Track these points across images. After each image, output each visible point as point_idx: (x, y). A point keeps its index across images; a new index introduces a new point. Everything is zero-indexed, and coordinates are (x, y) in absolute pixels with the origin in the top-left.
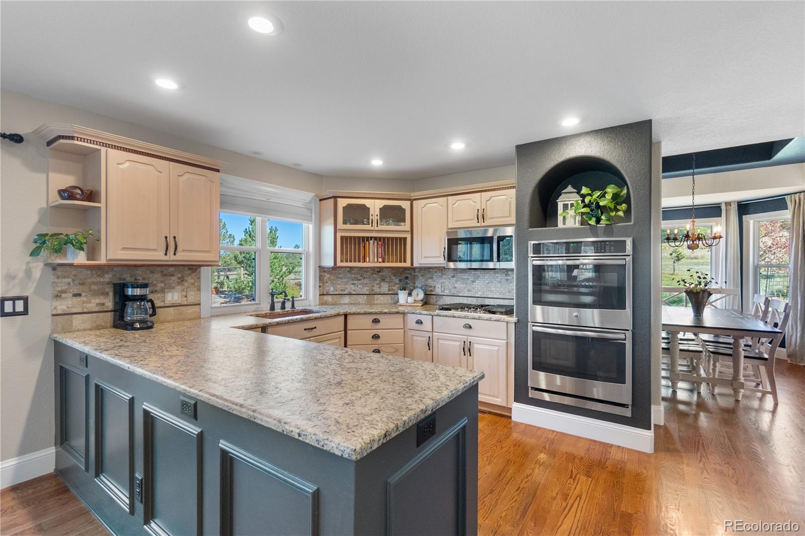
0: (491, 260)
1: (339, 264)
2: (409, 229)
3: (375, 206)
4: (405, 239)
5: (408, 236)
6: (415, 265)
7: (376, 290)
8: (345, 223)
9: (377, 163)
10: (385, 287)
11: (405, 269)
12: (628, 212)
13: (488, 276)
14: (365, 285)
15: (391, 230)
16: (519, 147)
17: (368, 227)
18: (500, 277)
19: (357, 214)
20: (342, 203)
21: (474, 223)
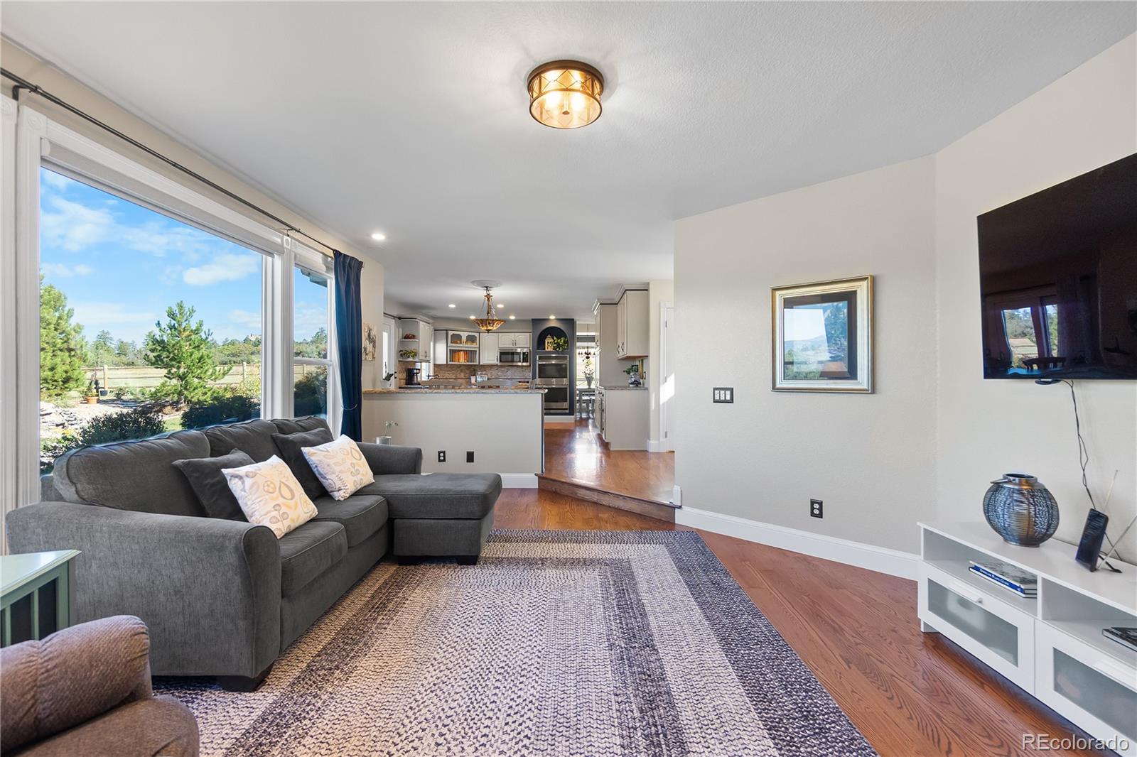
0: (520, 361)
1: (449, 363)
2: (478, 346)
3: (464, 335)
4: (476, 351)
5: (478, 350)
6: (481, 364)
7: (458, 376)
8: (451, 343)
9: (473, 317)
10: (462, 375)
11: (475, 365)
12: (567, 346)
13: (514, 369)
14: (453, 374)
15: (470, 347)
16: (533, 320)
17: (461, 345)
18: (519, 369)
19: (456, 338)
20: (451, 333)
21: (512, 346)
